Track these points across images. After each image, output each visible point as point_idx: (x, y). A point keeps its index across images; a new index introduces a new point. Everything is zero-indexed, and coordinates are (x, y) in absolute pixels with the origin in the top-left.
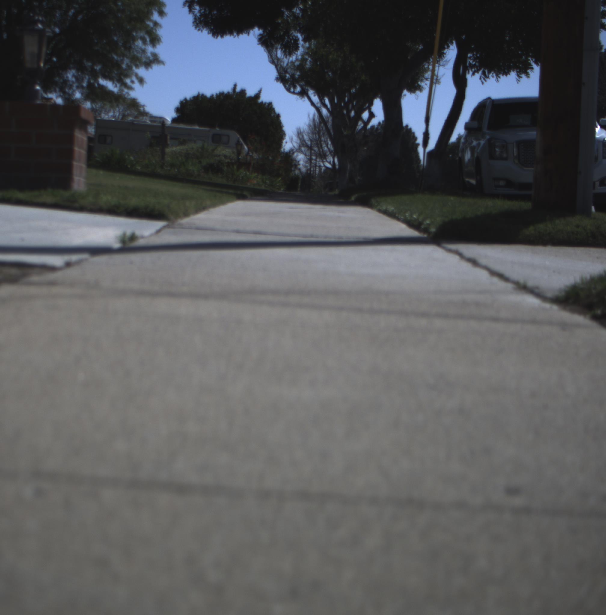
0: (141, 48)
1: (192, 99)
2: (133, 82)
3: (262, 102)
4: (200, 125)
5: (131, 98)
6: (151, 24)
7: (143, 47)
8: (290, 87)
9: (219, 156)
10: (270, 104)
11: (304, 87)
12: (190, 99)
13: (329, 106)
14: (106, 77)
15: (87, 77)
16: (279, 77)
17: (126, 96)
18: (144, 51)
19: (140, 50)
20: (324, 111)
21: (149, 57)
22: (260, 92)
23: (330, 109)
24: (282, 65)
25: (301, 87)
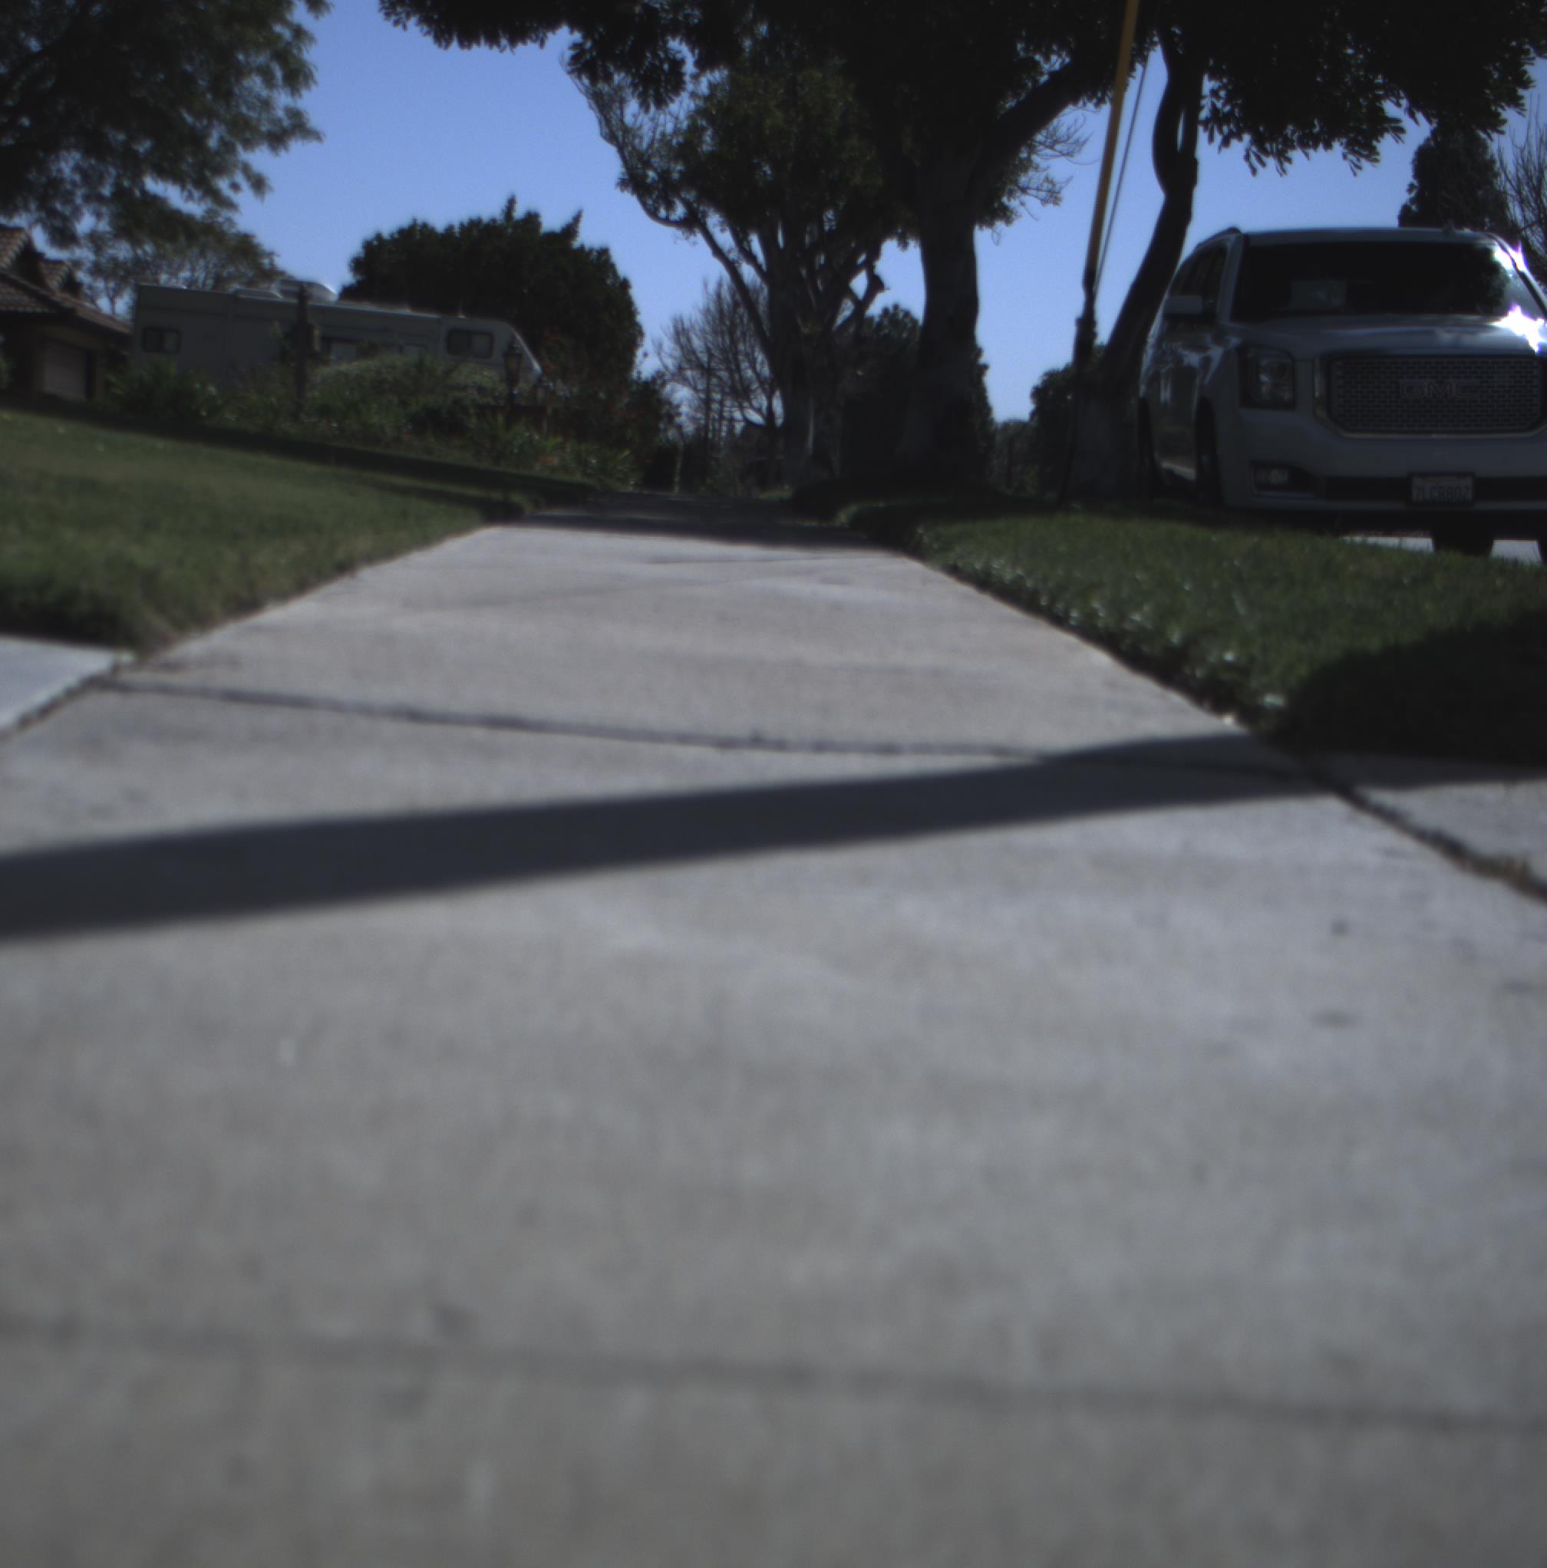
0: (258, 97)
1: (396, 236)
2: (235, 187)
3: (582, 248)
4: (417, 304)
5: (239, 232)
6: (287, 34)
7: (265, 93)
8: (656, 205)
9: (465, 388)
10: (604, 252)
11: (695, 205)
12: (392, 236)
13: (761, 257)
14: (164, 172)
15: (113, 171)
16: (626, 177)
17: (225, 227)
18: (266, 104)
19: (255, 100)
20: (748, 272)
21: (280, 120)
22: (577, 219)
23: (764, 267)
24: (638, 147)
25: (687, 204)
